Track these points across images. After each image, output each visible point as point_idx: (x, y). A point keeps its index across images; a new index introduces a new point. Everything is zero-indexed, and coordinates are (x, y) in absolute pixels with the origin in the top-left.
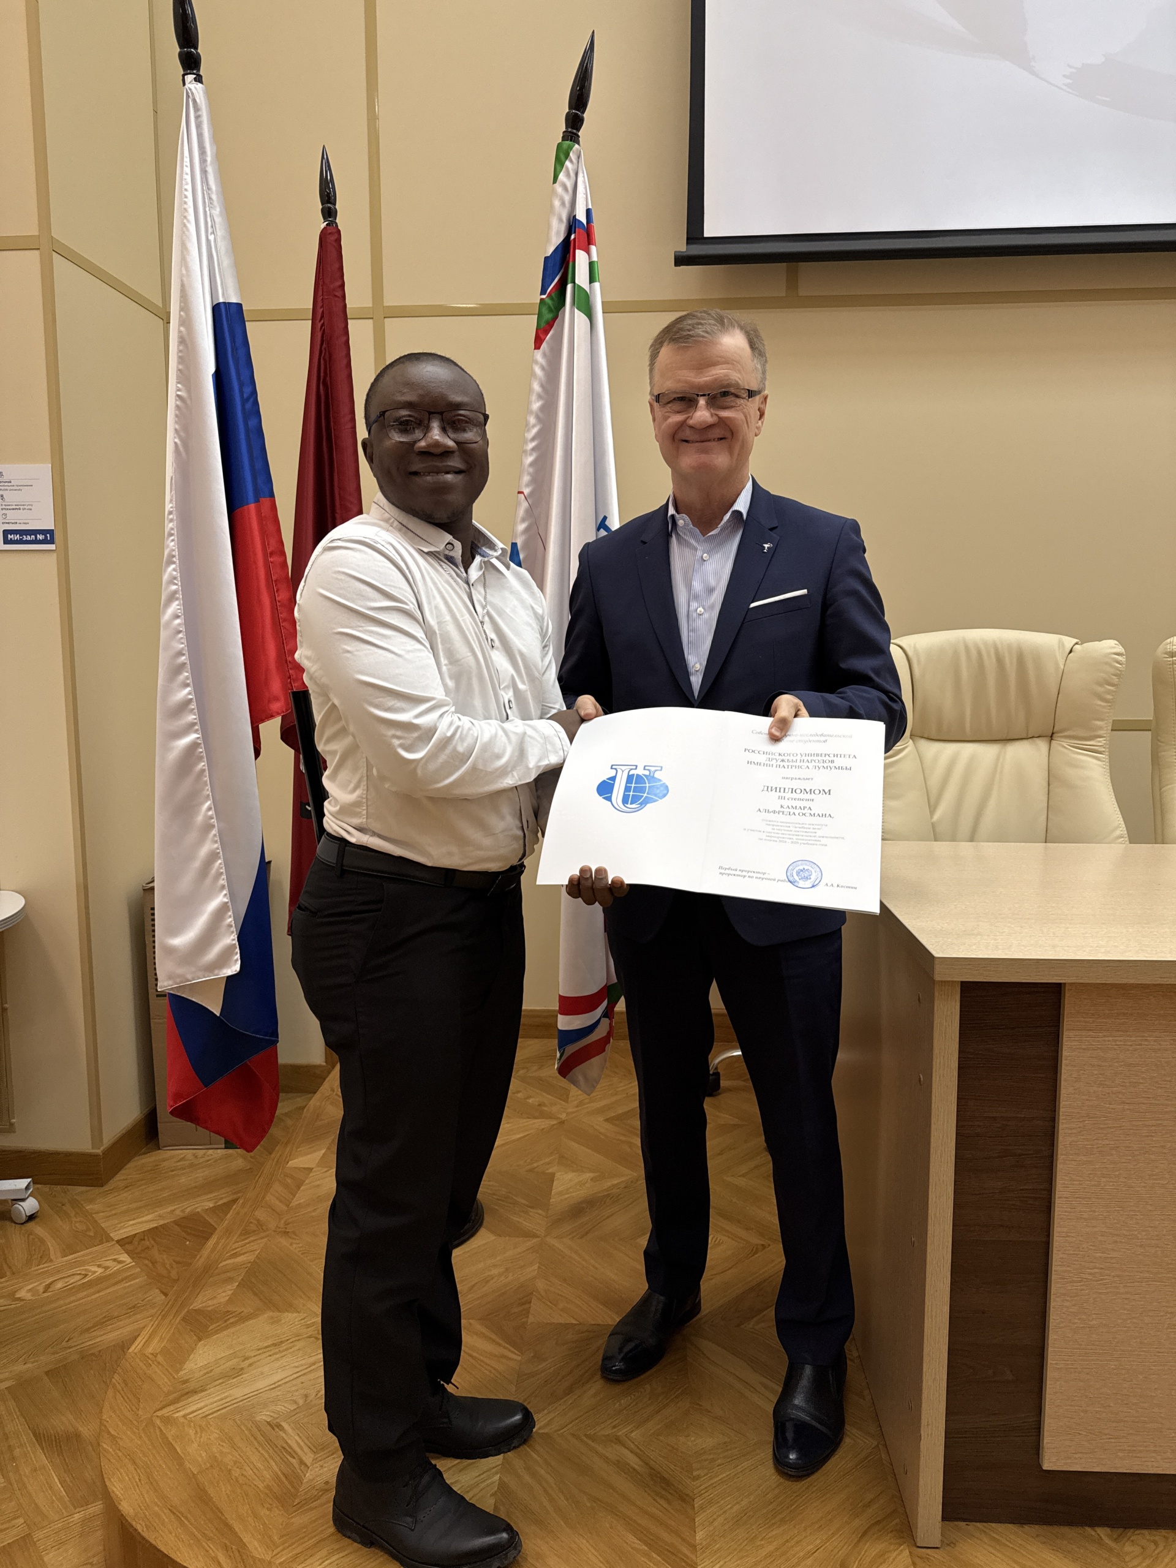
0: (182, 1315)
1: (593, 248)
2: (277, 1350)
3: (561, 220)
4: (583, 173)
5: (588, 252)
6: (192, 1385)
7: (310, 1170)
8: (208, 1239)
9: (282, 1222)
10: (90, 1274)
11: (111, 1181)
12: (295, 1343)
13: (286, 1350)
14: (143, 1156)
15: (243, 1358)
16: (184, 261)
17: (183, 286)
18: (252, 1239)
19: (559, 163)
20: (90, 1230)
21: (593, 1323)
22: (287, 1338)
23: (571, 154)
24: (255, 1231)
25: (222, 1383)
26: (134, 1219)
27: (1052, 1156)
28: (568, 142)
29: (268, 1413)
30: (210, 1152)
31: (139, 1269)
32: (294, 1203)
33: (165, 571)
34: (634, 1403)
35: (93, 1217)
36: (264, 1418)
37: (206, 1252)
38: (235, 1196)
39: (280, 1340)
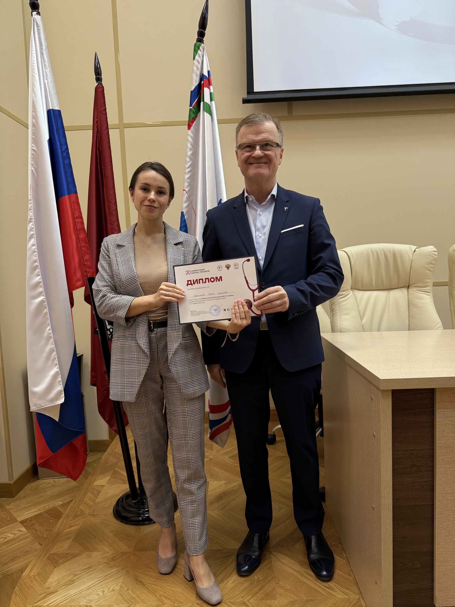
0: (47, 556)
1: (211, 87)
2: (90, 570)
3: (197, 75)
4: (206, 56)
5: (209, 88)
6: (51, 590)
7: (104, 486)
8: (60, 518)
9: (92, 510)
10: (8, 537)
11: (18, 495)
12: (99, 566)
13: (94, 570)
14: (32, 483)
15: (75, 575)
16: (34, 91)
17: (33, 102)
18: (78, 519)
19: (196, 51)
20: (8, 517)
21: (230, 548)
22: (95, 564)
23: (200, 48)
24: (80, 515)
25: (65, 587)
26: (27, 511)
27: (433, 466)
28: (199, 43)
29: (86, 601)
30: (61, 479)
31: (29, 534)
32: (97, 501)
33: (28, 225)
34: (250, 585)
35: (9, 512)
36: (84, 603)
37: (58, 526)
38: (72, 499)
39: (91, 565)
